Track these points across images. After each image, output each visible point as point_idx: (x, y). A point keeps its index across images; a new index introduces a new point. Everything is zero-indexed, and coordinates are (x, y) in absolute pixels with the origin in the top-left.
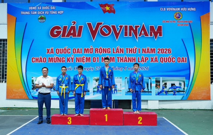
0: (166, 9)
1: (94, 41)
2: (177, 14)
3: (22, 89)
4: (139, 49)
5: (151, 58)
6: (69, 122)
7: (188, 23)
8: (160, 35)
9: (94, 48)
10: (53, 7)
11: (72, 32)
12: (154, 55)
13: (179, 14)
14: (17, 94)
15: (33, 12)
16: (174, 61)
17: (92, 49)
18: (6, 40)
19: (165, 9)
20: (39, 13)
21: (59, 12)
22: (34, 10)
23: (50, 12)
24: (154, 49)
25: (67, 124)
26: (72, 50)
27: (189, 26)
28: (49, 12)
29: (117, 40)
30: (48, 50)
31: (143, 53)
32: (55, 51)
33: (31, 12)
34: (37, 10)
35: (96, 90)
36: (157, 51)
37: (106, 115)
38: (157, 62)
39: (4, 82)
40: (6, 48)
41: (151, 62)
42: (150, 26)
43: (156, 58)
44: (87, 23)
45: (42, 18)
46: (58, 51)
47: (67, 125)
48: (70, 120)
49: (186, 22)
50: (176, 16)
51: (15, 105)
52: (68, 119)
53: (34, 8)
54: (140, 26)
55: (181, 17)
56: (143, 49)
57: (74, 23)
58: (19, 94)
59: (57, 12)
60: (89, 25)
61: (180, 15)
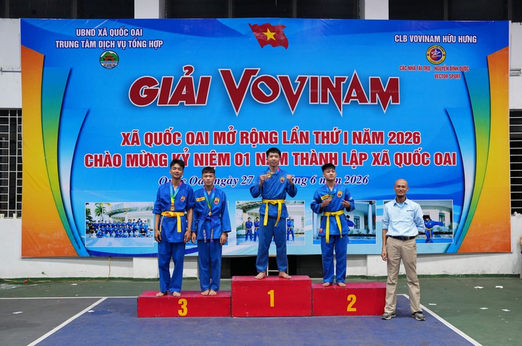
0: (408, 38)
1: (237, 114)
2: (433, 50)
3: (61, 233)
4: (346, 133)
5: (374, 154)
6: (183, 312)
7: (458, 72)
8: (395, 100)
9: (238, 132)
10: (138, 30)
11: (184, 92)
12: (382, 148)
13: (438, 50)
14: (49, 245)
15: (87, 42)
16: (428, 162)
17: (233, 134)
18: (20, 111)
19: (405, 37)
20: (102, 44)
21: (151, 44)
22: (89, 38)
23: (130, 42)
24: (381, 134)
25: (177, 315)
26: (184, 136)
27: (460, 79)
28: (128, 43)
29: (293, 113)
30: (126, 137)
31: (354, 142)
32: (142, 140)
33: (83, 42)
34: (97, 38)
35: (243, 232)
36: (387, 138)
37: (271, 293)
38: (388, 164)
39: (15, 215)
40: (20, 130)
41: (374, 164)
42: (370, 77)
43: (385, 155)
44: (219, 70)
45: (109, 58)
46: (150, 139)
47: (176, 318)
48: (184, 307)
49: (455, 69)
50: (431, 55)
51: (43, 273)
52: (180, 302)
53: (89, 32)
54: (347, 77)
55: (443, 58)
56: (355, 134)
57: (190, 69)
58: (54, 244)
59: (148, 44)
60: (226, 74)
61: (441, 54)
